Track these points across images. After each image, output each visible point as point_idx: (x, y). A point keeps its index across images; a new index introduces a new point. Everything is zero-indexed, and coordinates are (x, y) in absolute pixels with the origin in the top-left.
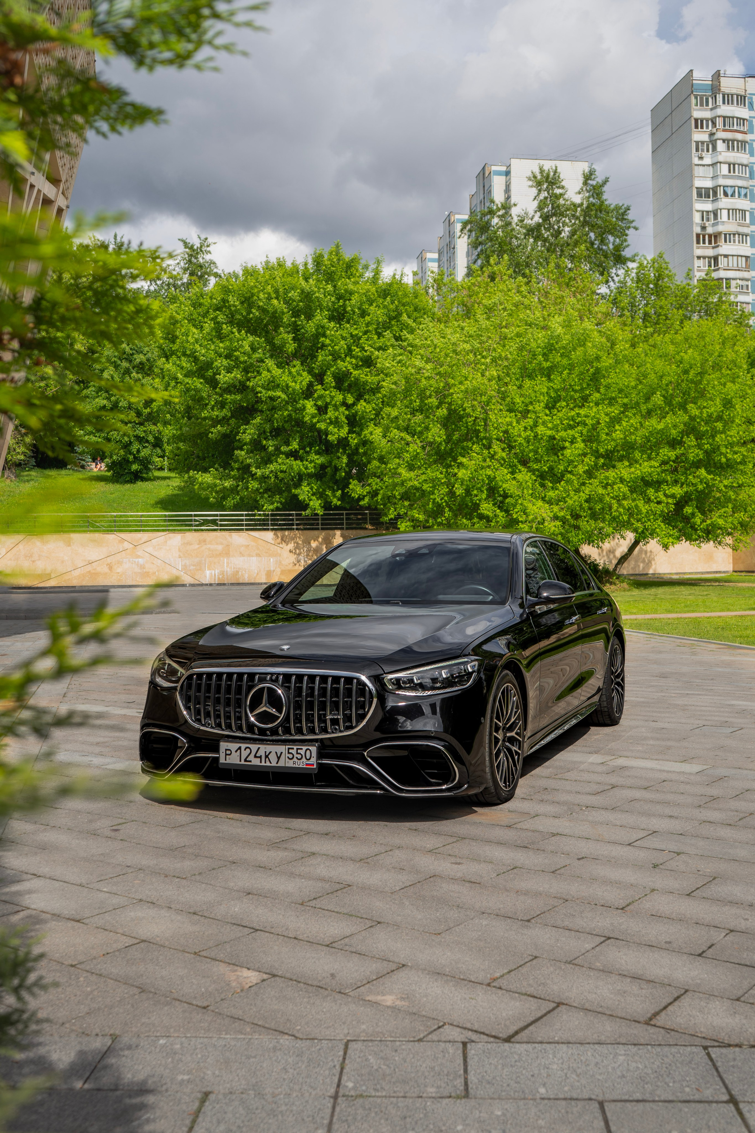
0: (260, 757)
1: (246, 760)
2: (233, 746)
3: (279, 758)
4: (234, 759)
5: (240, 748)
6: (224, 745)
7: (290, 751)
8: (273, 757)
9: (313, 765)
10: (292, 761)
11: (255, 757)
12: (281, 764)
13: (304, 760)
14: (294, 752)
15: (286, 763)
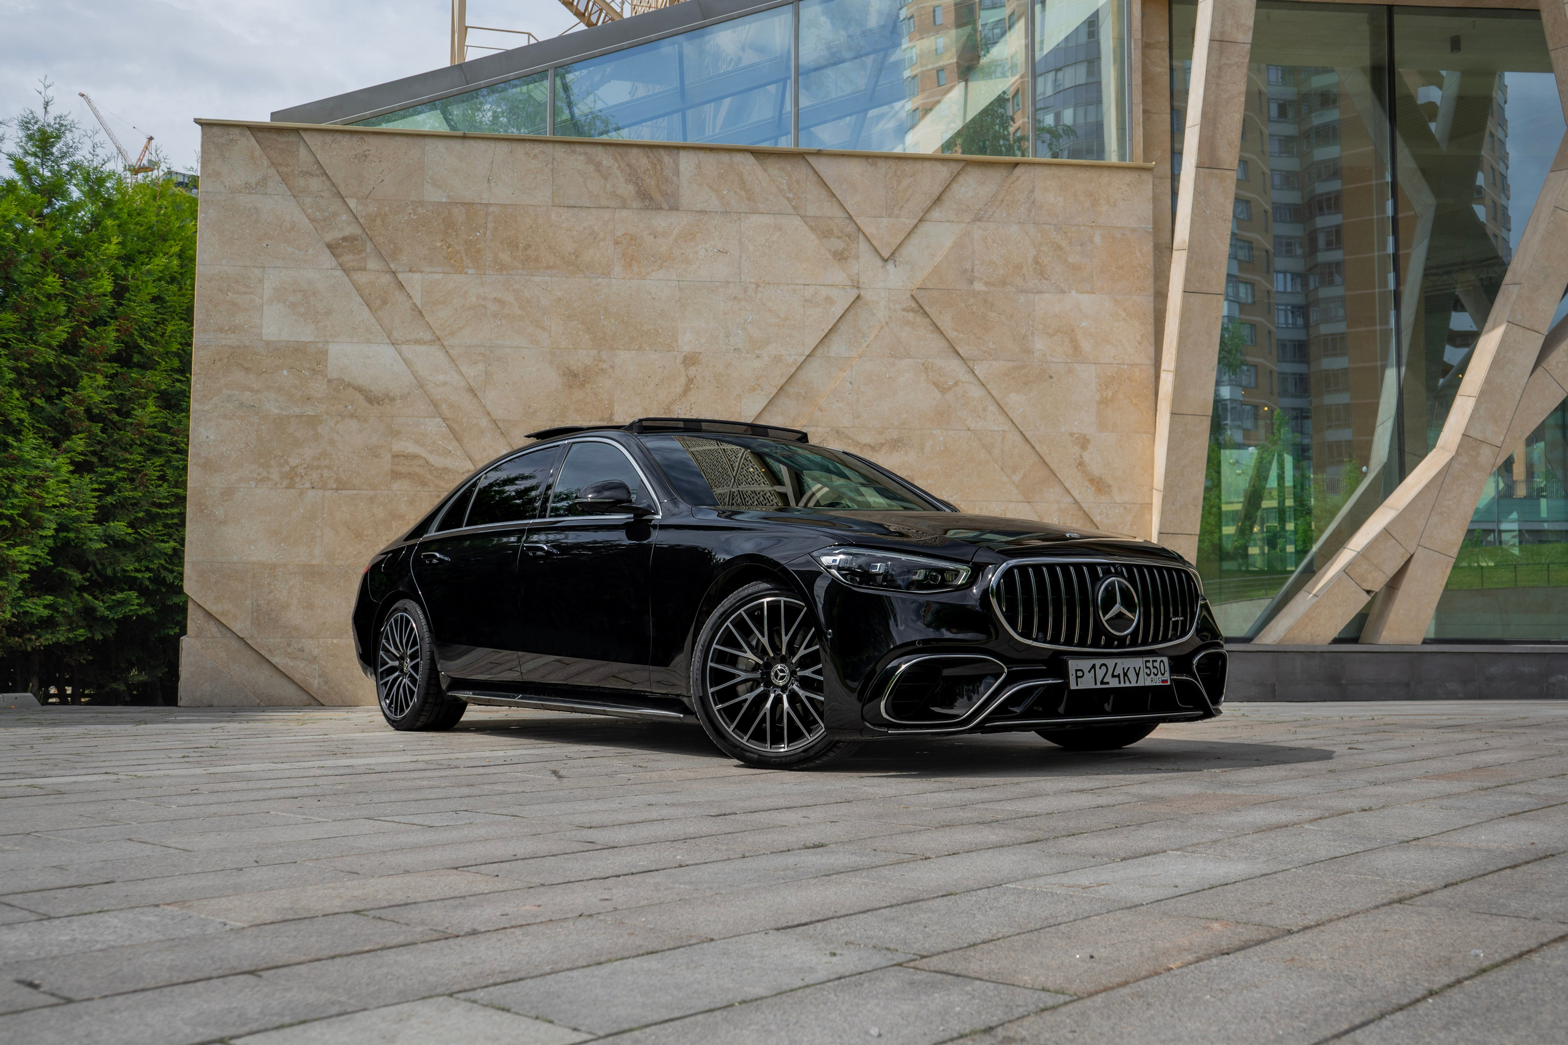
0: (1118, 676)
1: (1102, 683)
2: (1085, 664)
3: (1138, 675)
4: (1087, 683)
5: (1094, 666)
6: (1073, 665)
7: (1148, 664)
8: (1132, 675)
9: (1166, 681)
10: (1149, 678)
11: (1113, 676)
12: (1141, 684)
13: (1159, 675)
14: (1150, 665)
15: (1146, 681)
